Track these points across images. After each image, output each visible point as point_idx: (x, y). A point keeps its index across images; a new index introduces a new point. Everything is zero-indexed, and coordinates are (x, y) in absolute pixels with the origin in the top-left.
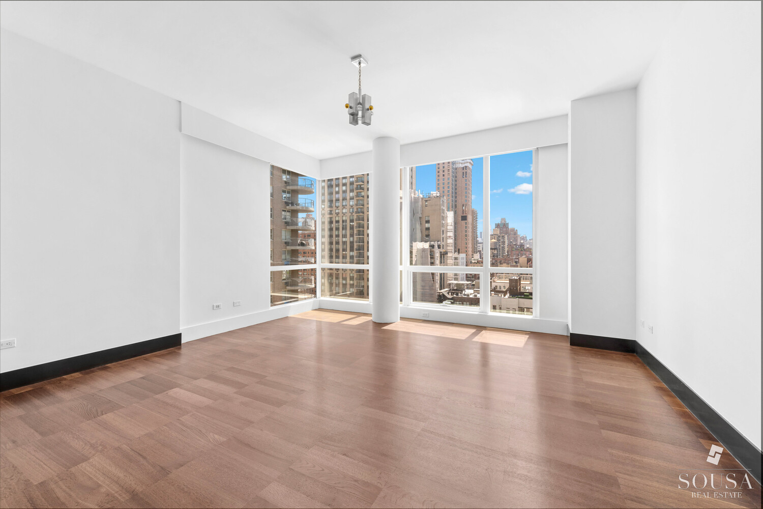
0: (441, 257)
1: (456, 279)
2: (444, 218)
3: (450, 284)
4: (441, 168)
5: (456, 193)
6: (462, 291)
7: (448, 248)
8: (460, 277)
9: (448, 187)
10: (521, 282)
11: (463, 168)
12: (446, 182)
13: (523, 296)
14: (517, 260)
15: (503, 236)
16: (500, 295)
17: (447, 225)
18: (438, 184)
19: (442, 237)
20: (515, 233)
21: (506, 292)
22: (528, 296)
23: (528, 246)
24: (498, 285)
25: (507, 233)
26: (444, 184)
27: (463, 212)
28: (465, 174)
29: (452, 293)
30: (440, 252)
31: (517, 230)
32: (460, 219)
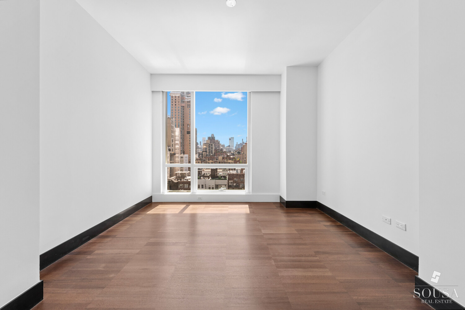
0: (171, 157)
1: (182, 170)
2: (173, 132)
3: (176, 174)
4: (174, 100)
5: (183, 117)
6: (184, 177)
7: (176, 151)
8: (184, 169)
9: (179, 113)
10: (218, 171)
11: (188, 101)
12: (177, 109)
13: (218, 178)
14: (217, 158)
15: (212, 145)
16: (206, 179)
17: (175, 137)
18: (172, 110)
19: (171, 144)
20: (218, 142)
21: (209, 176)
22: (220, 178)
23: (225, 150)
24: (205, 173)
25: (214, 143)
26: (175, 110)
27: (188, 129)
28: (189, 106)
29: (177, 179)
30: (171, 153)
31: (219, 141)
32: (186, 133)
